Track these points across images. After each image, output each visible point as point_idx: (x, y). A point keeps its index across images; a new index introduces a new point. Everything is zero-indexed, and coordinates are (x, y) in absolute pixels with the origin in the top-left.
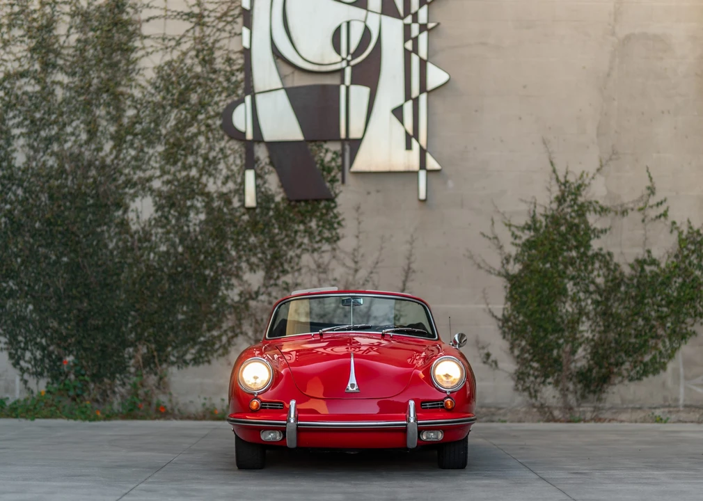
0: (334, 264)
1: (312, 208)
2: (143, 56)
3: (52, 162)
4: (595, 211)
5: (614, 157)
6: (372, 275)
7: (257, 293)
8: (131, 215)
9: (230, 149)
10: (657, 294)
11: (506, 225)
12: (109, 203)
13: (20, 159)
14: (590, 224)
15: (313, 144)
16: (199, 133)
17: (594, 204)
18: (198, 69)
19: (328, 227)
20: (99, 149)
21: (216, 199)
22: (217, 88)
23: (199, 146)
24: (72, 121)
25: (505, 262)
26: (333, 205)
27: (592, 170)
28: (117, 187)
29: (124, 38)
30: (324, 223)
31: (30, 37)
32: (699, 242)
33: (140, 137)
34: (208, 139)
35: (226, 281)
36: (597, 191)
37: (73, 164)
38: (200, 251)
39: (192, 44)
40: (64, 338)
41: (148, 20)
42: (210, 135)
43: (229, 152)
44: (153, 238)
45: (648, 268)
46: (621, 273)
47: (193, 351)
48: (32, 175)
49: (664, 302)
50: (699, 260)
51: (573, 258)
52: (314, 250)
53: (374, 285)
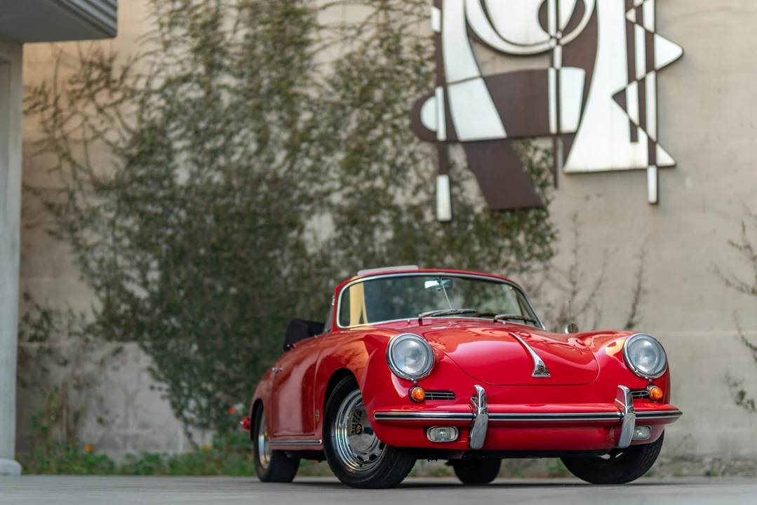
0: (547, 286)
1: (519, 219)
2: (319, 50)
3: (218, 178)
6: (594, 298)
8: (307, 236)
9: (421, 152)
12: (282, 222)
13: (182, 176)
15: (519, 141)
16: (385, 135)
18: (383, 61)
19: (539, 240)
20: (271, 160)
21: (405, 213)
22: (404, 81)
23: (385, 151)
24: (240, 129)
26: (544, 214)
28: (292, 204)
29: (298, 30)
30: (534, 236)
31: (194, 36)
33: (316, 144)
34: (394, 142)
37: (242, 179)
39: (375, 32)
40: (232, 383)
41: (324, 8)
42: (398, 138)
43: (419, 156)
44: (333, 262)
48: (197, 194)
52: (522, 270)
53: (596, 310)
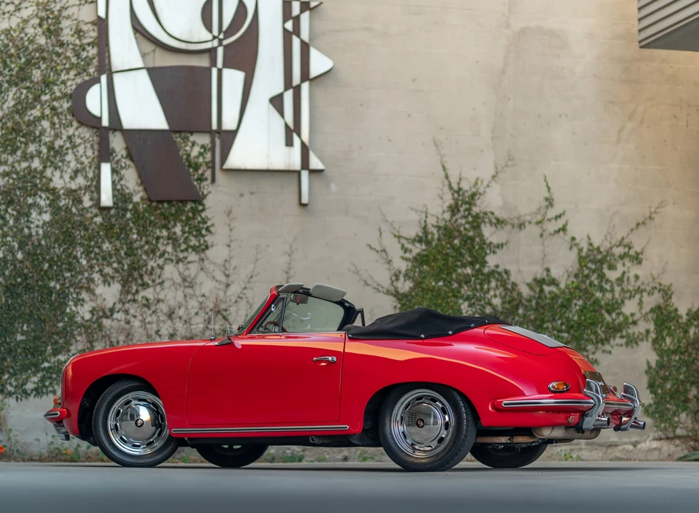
0: (202, 277)
1: (176, 211)
4: (491, 223)
5: (510, 163)
6: (245, 291)
7: (112, 310)
9: (79, 137)
10: (557, 318)
11: (395, 236)
14: (485, 238)
15: (177, 135)
16: (43, 117)
17: (489, 215)
18: (42, 40)
19: (195, 233)
21: (63, 197)
22: (65, 64)
23: (42, 133)
25: (394, 278)
26: (200, 208)
27: (487, 178)
30: (190, 228)
32: (599, 261)
34: (53, 124)
35: (75, 296)
36: (492, 201)
38: (44, 259)
39: (34, 11)
42: (56, 120)
43: (78, 141)
45: (547, 289)
46: (519, 294)
47: (35, 379)
49: (564, 327)
50: (599, 280)
51: (468, 274)
52: (179, 261)
53: (248, 302)
